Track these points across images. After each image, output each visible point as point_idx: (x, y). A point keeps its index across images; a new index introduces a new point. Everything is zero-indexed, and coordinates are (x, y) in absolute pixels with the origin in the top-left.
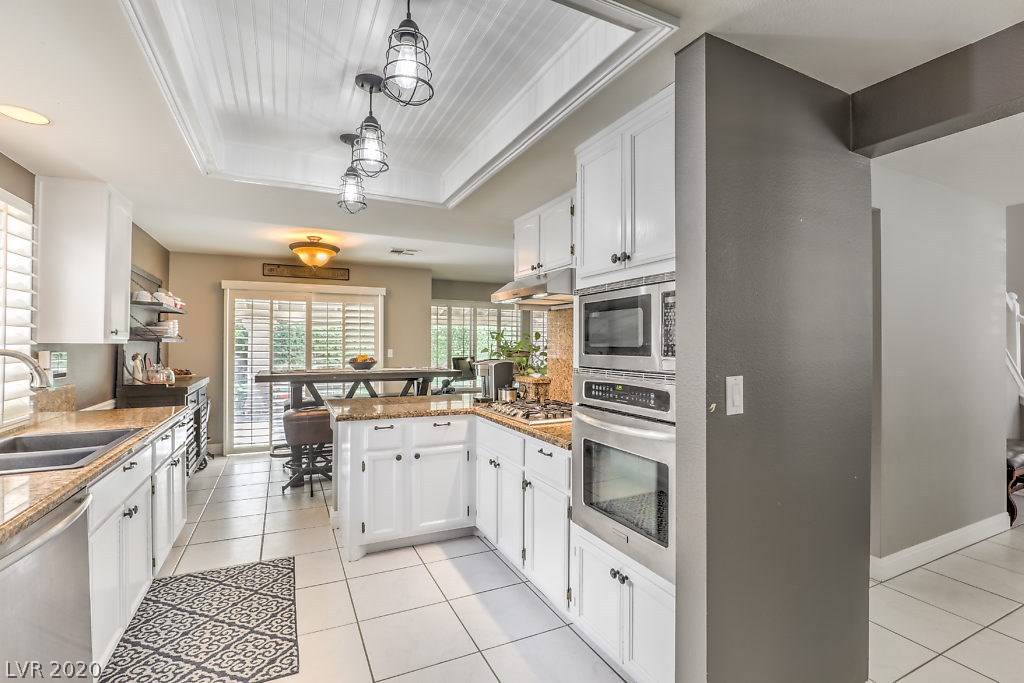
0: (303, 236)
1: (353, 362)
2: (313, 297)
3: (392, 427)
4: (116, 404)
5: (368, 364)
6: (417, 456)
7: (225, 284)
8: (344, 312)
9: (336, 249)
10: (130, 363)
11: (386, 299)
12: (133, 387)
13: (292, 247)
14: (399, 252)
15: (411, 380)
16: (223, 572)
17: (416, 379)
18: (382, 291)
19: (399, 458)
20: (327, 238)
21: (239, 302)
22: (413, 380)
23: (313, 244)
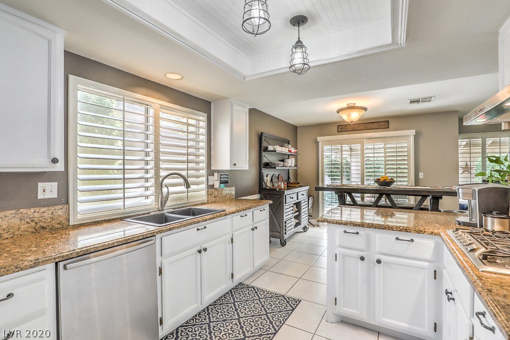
0: (344, 105)
1: (377, 181)
2: (365, 141)
3: (357, 233)
4: (261, 196)
5: (388, 183)
6: (379, 262)
7: (319, 139)
8: (385, 149)
9: (365, 109)
10: (265, 178)
11: (417, 137)
12: (266, 189)
13: (338, 112)
14: (418, 101)
15: (424, 197)
16: (266, 293)
17: (429, 196)
18: (413, 132)
19: (362, 259)
20: (359, 103)
21: (326, 147)
22: (426, 196)
23: (352, 108)
